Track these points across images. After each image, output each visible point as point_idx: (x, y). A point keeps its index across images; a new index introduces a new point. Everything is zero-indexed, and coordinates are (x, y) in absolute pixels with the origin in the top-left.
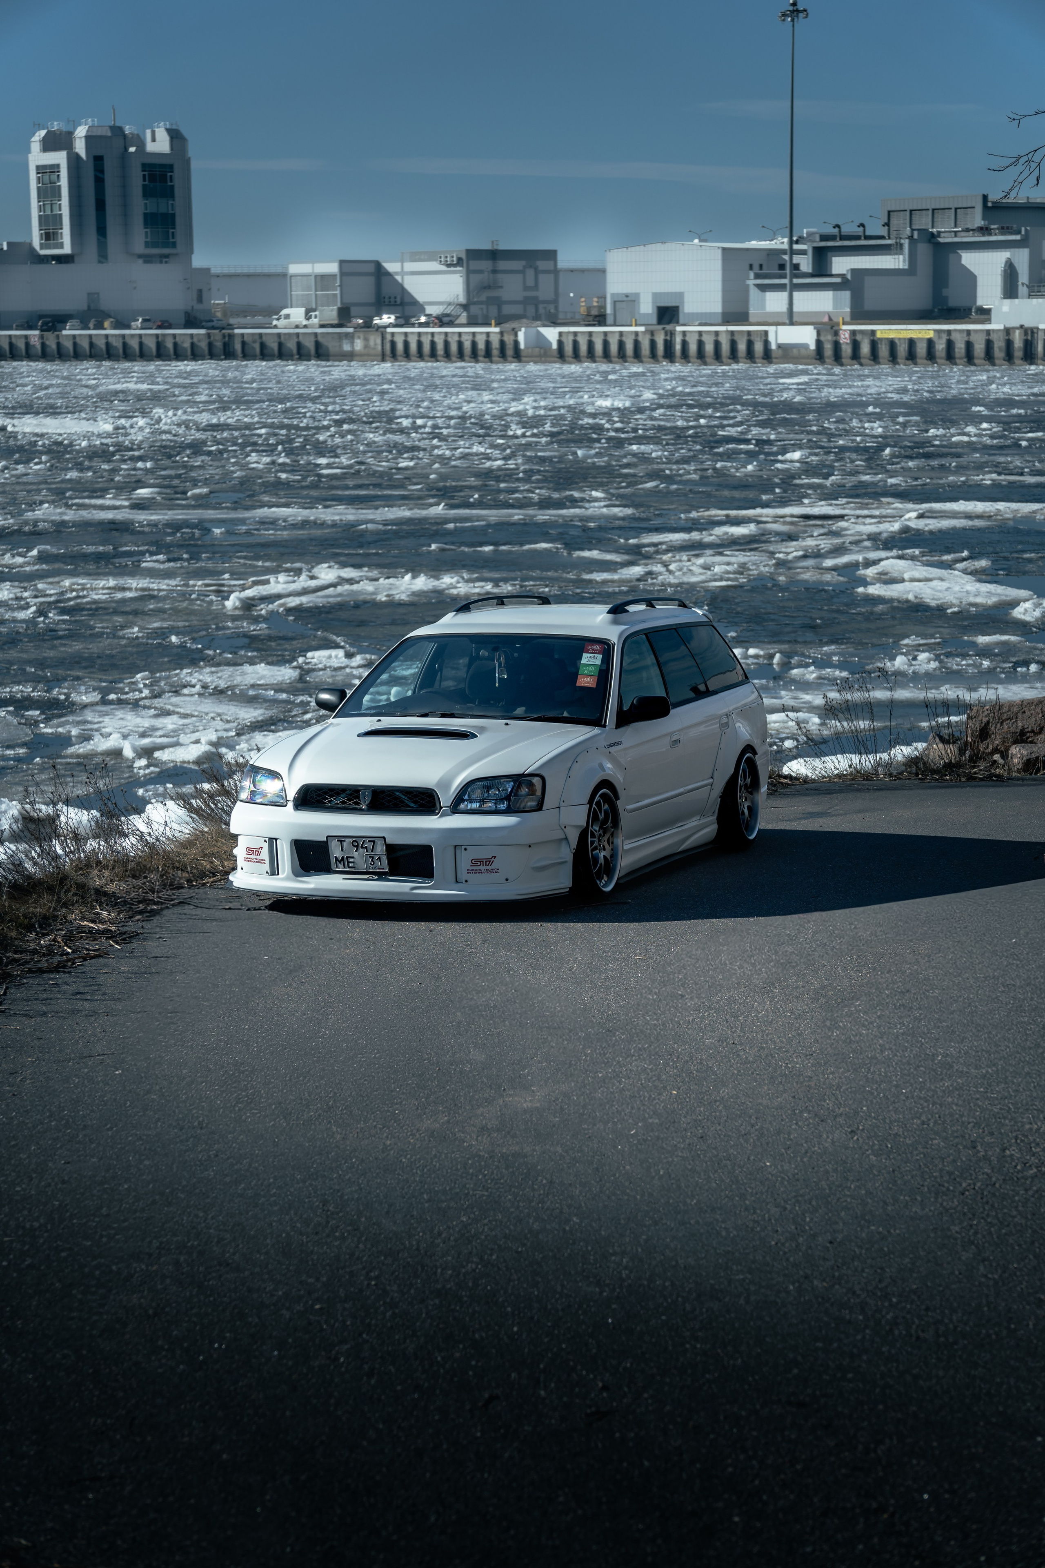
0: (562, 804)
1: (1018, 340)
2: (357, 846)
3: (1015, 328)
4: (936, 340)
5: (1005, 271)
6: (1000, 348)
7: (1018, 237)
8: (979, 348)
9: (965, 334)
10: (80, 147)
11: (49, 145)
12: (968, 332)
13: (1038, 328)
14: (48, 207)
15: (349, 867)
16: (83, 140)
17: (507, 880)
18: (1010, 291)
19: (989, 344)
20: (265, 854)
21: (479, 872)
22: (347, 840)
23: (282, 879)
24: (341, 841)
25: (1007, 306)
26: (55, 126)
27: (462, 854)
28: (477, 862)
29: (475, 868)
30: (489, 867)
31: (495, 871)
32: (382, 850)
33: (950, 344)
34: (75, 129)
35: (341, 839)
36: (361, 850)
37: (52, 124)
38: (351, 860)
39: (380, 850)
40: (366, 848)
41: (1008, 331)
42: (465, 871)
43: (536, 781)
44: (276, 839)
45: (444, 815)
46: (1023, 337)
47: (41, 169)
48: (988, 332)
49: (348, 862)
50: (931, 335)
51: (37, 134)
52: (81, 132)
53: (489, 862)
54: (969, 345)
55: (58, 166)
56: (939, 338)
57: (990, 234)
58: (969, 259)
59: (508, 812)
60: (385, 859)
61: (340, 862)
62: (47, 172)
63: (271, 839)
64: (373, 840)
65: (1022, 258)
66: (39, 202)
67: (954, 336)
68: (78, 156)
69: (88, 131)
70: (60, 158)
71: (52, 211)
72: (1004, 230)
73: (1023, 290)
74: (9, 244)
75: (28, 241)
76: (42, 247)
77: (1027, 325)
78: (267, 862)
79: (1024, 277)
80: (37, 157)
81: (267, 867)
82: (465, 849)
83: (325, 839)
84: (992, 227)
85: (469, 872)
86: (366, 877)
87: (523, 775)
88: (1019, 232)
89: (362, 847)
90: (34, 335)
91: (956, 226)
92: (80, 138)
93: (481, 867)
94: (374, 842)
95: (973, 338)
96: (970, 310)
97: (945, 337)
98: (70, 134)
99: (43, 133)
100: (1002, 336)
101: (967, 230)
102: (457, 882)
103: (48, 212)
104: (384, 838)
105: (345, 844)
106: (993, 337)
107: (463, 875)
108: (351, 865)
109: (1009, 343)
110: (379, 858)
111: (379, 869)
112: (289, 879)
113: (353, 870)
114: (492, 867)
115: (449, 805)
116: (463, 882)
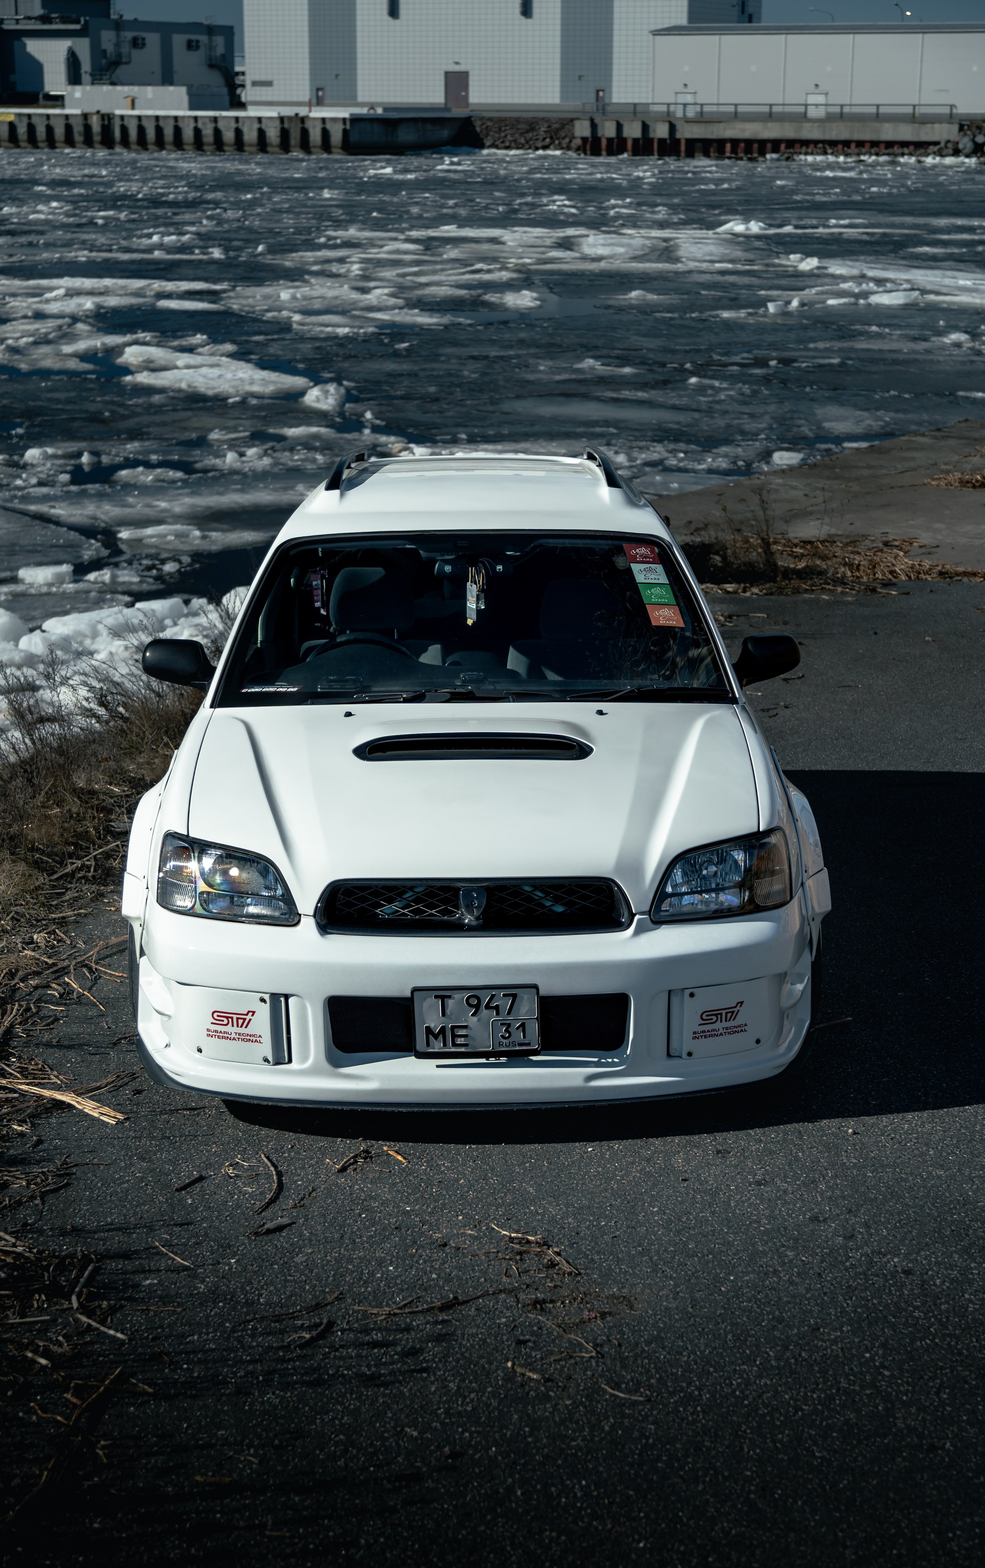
1: (96, 125)
2: (476, 1006)
3: (92, 114)
4: (17, 123)
5: (68, 59)
6: (79, 133)
7: (78, 27)
8: (59, 132)
9: (45, 118)
12: (48, 117)
13: (114, 115)
15: (454, 1045)
17: (758, 1043)
18: (74, 78)
19: (69, 128)
20: (262, 1023)
21: (713, 1034)
22: (457, 996)
23: (298, 1073)
24: (443, 998)
25: (78, 92)
27: (681, 1005)
28: (710, 1016)
29: (706, 1028)
30: (728, 1024)
31: (741, 1029)
32: (530, 1011)
33: (31, 128)
35: (443, 994)
36: (484, 1012)
38: (461, 1032)
39: (526, 1009)
40: (497, 1008)
41: (85, 116)
42: (688, 1035)
44: (287, 997)
45: (639, 929)
46: (100, 123)
48: (67, 117)
49: (456, 1036)
50: (12, 118)
53: (732, 1013)
54: (50, 129)
56: (20, 121)
57: (51, 23)
58: (35, 47)
60: (533, 1024)
61: (436, 1037)
63: (275, 997)
64: (513, 991)
65: (83, 47)
67: (34, 120)
72: (64, 21)
73: (86, 78)
77: (105, 110)
78: (266, 1039)
79: (86, 66)
81: (266, 1048)
82: (689, 995)
83: (408, 994)
84: (53, 15)
85: (696, 1036)
86: (493, 1061)
88: (77, 22)
89: (488, 1007)
91: (17, 14)
93: (716, 1026)
94: (512, 995)
95: (52, 122)
96: (37, 95)
97: (25, 121)
100: (80, 121)
101: (29, 18)
102: (672, 1058)
104: (536, 985)
105: (450, 1003)
106: (72, 121)
107: (684, 1040)
108: (460, 1041)
109: (87, 128)
110: (523, 1025)
111: (520, 1045)
112: (313, 1071)
113: (463, 1050)
114: (736, 1022)
115: (647, 908)
116: (684, 1055)
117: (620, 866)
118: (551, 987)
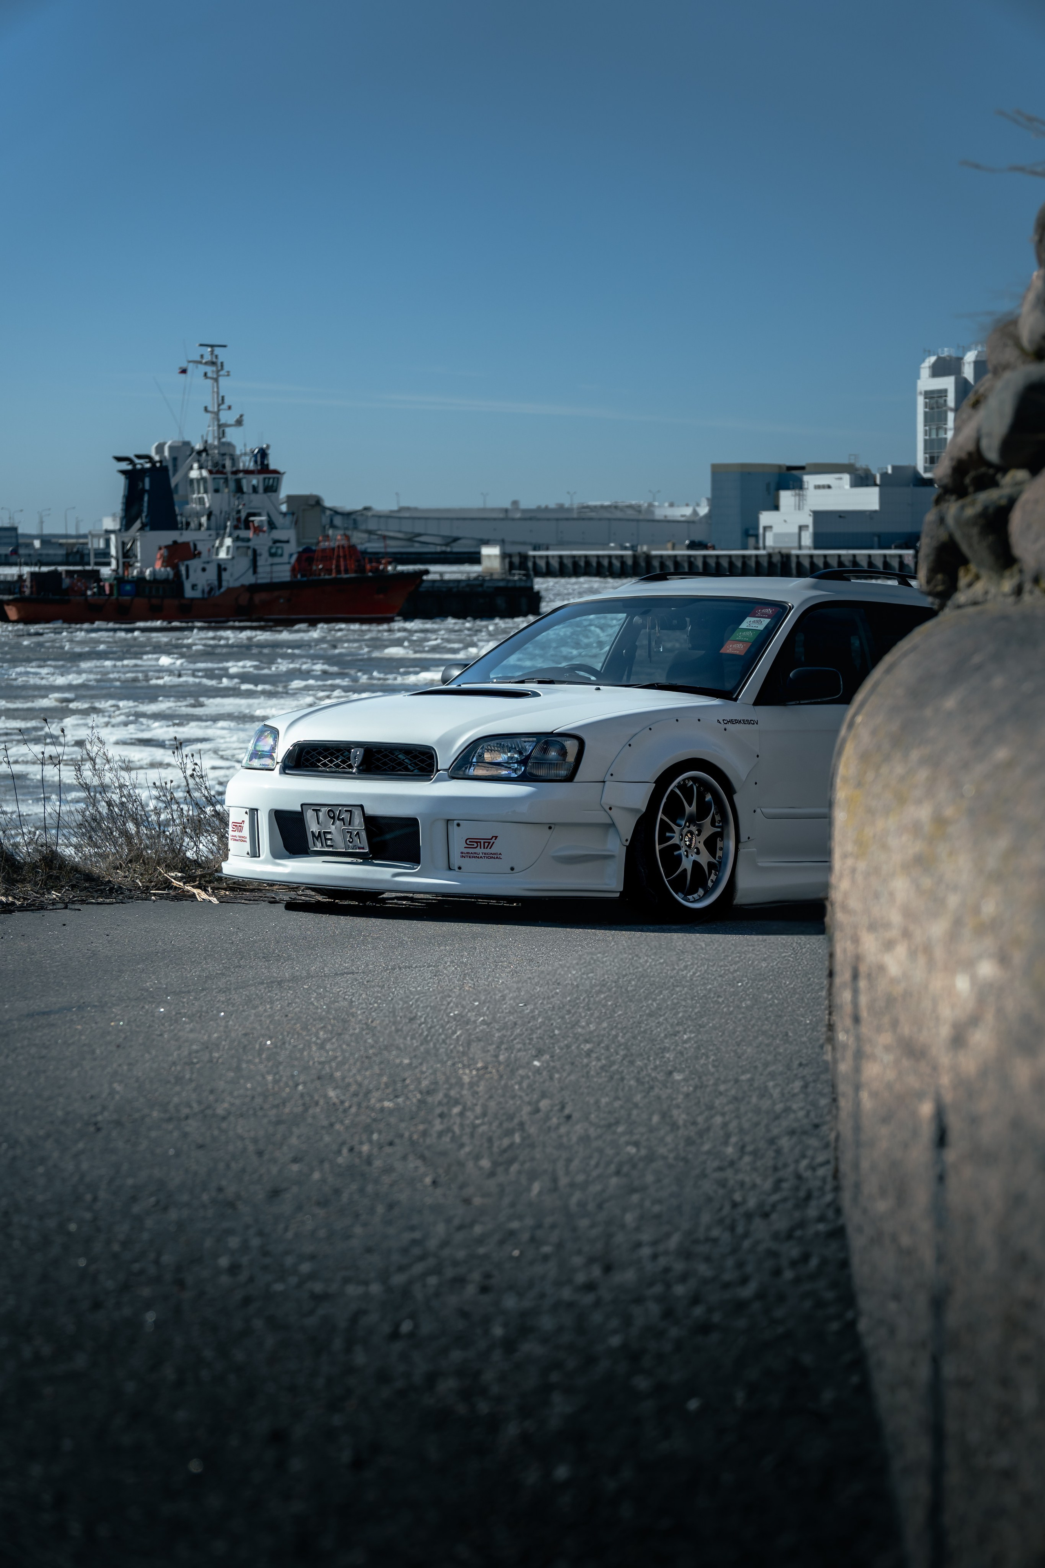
0: (608, 777)
2: (333, 818)
10: (968, 372)
11: (938, 370)
14: (934, 432)
15: (328, 846)
16: (972, 365)
17: (512, 869)
20: (248, 830)
21: (475, 856)
22: (323, 809)
23: (262, 862)
24: (317, 811)
26: (946, 352)
27: (454, 830)
28: (472, 842)
29: (471, 850)
30: (487, 851)
31: (496, 856)
32: (360, 823)
34: (964, 354)
35: (316, 808)
36: (338, 822)
37: (943, 350)
38: (329, 836)
39: (358, 822)
40: (343, 819)
42: (458, 855)
43: (571, 746)
44: (257, 810)
45: (440, 780)
47: (928, 395)
49: (326, 839)
51: (927, 360)
52: (970, 357)
53: (488, 843)
55: (946, 391)
59: (523, 779)
60: (363, 834)
61: (317, 839)
62: (935, 398)
63: (252, 810)
64: (350, 809)
66: (925, 426)
68: (966, 381)
69: (977, 356)
70: (948, 383)
71: (937, 435)
74: (894, 468)
75: (912, 464)
76: (926, 470)
78: (248, 840)
80: (926, 382)
81: (247, 847)
82: (458, 825)
83: (299, 809)
85: (464, 855)
86: (349, 860)
87: (551, 734)
89: (339, 819)
90: (908, 555)
92: (969, 363)
93: (478, 850)
94: (350, 811)
98: (959, 360)
99: (933, 359)
102: (450, 869)
103: (934, 436)
104: (362, 806)
105: (320, 814)
107: (456, 860)
108: (329, 843)
110: (358, 833)
111: (360, 848)
112: (265, 862)
113: (331, 849)
114: (493, 850)
115: (447, 767)
116: (456, 869)
117: (440, 742)
118: (372, 810)
